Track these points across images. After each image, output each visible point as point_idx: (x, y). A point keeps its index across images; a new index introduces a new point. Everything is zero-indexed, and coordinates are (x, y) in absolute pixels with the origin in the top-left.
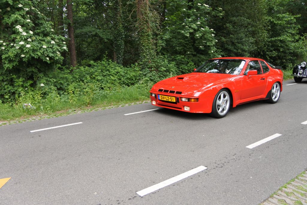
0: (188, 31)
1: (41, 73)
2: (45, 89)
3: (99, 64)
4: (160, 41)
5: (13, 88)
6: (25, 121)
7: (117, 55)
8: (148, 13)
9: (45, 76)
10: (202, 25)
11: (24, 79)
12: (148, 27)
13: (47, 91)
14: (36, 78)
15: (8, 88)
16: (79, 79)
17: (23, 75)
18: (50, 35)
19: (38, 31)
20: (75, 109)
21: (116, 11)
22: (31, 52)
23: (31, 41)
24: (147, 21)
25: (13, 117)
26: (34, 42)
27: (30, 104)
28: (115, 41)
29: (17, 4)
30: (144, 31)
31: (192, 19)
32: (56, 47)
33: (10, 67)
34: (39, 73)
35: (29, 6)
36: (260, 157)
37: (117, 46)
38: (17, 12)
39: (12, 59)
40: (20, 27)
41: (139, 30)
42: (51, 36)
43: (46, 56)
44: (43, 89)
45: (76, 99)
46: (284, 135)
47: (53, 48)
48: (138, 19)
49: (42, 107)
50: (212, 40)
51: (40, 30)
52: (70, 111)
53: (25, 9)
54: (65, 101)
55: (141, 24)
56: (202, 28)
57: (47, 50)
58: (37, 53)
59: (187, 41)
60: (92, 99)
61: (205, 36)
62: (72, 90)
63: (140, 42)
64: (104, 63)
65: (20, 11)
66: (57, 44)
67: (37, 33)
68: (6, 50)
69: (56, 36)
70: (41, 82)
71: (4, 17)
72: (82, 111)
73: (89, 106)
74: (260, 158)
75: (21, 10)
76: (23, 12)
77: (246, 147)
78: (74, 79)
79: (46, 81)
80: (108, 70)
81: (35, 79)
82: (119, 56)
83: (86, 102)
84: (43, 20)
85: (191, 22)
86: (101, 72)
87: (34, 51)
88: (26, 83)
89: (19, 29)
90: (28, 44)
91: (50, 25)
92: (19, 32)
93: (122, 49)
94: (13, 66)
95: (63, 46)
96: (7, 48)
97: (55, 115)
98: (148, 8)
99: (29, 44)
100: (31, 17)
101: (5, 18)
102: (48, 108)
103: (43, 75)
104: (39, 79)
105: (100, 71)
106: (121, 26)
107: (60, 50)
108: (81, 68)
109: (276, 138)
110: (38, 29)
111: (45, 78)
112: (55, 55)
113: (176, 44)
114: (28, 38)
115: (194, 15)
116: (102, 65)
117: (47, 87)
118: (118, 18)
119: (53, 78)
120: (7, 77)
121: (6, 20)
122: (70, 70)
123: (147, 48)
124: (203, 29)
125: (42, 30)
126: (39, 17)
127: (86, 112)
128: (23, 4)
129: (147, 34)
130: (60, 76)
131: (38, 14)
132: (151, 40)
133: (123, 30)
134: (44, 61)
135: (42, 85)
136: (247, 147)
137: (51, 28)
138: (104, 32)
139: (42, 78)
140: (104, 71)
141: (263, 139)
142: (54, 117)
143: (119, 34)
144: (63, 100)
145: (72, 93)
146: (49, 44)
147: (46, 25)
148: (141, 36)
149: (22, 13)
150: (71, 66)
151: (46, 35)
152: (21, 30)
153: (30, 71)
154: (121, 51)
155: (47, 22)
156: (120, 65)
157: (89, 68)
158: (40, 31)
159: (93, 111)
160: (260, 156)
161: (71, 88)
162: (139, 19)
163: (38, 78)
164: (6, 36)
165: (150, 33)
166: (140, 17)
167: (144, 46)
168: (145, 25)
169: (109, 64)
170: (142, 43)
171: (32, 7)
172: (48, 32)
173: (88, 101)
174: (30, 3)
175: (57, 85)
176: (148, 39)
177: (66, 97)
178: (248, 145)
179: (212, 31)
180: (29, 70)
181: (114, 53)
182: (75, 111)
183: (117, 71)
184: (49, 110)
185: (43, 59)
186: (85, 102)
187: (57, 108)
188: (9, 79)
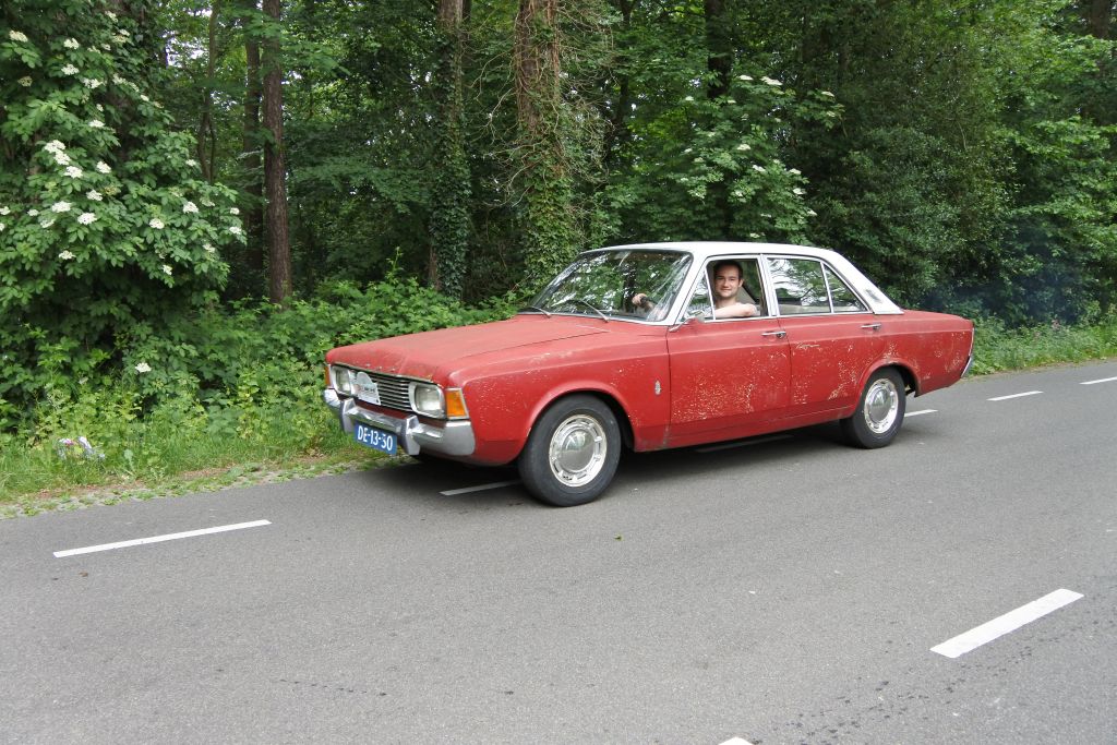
0: (703, 178)
1: (143, 322)
2: (154, 383)
3: (369, 294)
4: (602, 215)
5: (32, 378)
6: (50, 507)
7: (442, 261)
8: (558, 109)
9: (156, 332)
10: (759, 155)
11: (75, 344)
12: (557, 161)
13: (161, 392)
14: (121, 340)
15: (14, 375)
16: (291, 349)
17: (74, 327)
18: (183, 183)
19: (139, 164)
20: (256, 465)
21: (442, 102)
22: (98, 241)
23: (100, 199)
24: (552, 138)
25: (11, 488)
26: (111, 204)
27: (83, 439)
28: (436, 209)
29: (57, 65)
30: (543, 172)
31: (719, 134)
32: (200, 226)
33: (20, 299)
34: (134, 320)
35: (103, 73)
36: (997, 701)
37: (443, 227)
38: (58, 93)
39: (31, 269)
40: (63, 146)
41: (523, 168)
42: (186, 186)
43: (161, 257)
44: (146, 381)
45: (264, 426)
46: (1094, 599)
47: (190, 228)
48: (520, 128)
49: (128, 454)
50: (793, 212)
51: (146, 160)
52: (236, 470)
53: (87, 81)
54: (221, 433)
55: (531, 148)
56: (755, 166)
57: (164, 237)
58: (121, 248)
59: (701, 213)
60: (330, 426)
61: (771, 196)
62: (248, 391)
63: (528, 215)
64: (389, 289)
65: (68, 90)
66: (206, 216)
67: (133, 172)
68: (12, 232)
69: (206, 185)
70: (141, 354)
71: (7, 113)
72: (281, 471)
73: (312, 452)
74: (994, 708)
75: (71, 86)
76: (79, 93)
77: (932, 649)
78: (271, 348)
79: (159, 352)
80: (403, 317)
81: (118, 344)
82: (448, 266)
83: (305, 439)
84: (160, 125)
85: (717, 144)
86: (375, 323)
87: (109, 236)
88: (82, 357)
89: (54, 154)
90: (86, 210)
91: (183, 146)
92: (55, 164)
93: (461, 239)
94: (34, 294)
95: (229, 225)
96: (13, 227)
97: (175, 487)
98: (557, 90)
99: (93, 212)
100: (113, 111)
101: (10, 117)
102: (151, 455)
103: (150, 330)
104: (133, 345)
105: (372, 318)
106: (458, 154)
107: (215, 236)
108: (300, 307)
109: (1061, 610)
110: (136, 158)
111: (154, 341)
112: (198, 257)
113: (661, 223)
114: (90, 190)
115: (730, 119)
116: (381, 296)
117: (162, 375)
118: (449, 125)
119: (187, 344)
120: (12, 333)
121: (14, 124)
122: (257, 314)
123: (552, 238)
124: (761, 169)
125: (153, 162)
126: (144, 113)
127: (296, 476)
128: (81, 64)
129: (552, 185)
130: (215, 335)
131: (141, 102)
132: (568, 207)
133: (466, 171)
134: (151, 277)
135: (143, 368)
136: (937, 649)
137: (188, 155)
138: (399, 176)
139: (145, 342)
140: (387, 320)
141: (1004, 613)
142: (169, 493)
143: (451, 185)
144: (213, 428)
145: (251, 399)
146: (176, 214)
147: (168, 143)
148: (530, 191)
149: (73, 96)
150: (264, 297)
151: (165, 180)
152: (62, 158)
153: (100, 314)
154: (458, 249)
155: (173, 134)
156: (451, 299)
157: (332, 307)
158: (144, 165)
159: (326, 472)
160: (996, 695)
161: (249, 381)
162: (525, 128)
163: (131, 339)
164: (14, 181)
165: (565, 181)
166: (527, 121)
167: (540, 229)
168: (547, 152)
169: (407, 295)
170: (535, 219)
171: (116, 76)
172: (174, 170)
173: (310, 434)
174: (109, 62)
175: (203, 369)
176: (555, 205)
177: (229, 417)
178: (940, 642)
179: (794, 175)
180: (97, 309)
181: (432, 255)
182: (255, 470)
183: (435, 320)
184: (154, 464)
185: (150, 269)
186: (298, 439)
187: (189, 460)
188: (19, 342)
